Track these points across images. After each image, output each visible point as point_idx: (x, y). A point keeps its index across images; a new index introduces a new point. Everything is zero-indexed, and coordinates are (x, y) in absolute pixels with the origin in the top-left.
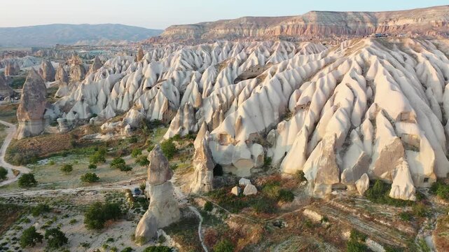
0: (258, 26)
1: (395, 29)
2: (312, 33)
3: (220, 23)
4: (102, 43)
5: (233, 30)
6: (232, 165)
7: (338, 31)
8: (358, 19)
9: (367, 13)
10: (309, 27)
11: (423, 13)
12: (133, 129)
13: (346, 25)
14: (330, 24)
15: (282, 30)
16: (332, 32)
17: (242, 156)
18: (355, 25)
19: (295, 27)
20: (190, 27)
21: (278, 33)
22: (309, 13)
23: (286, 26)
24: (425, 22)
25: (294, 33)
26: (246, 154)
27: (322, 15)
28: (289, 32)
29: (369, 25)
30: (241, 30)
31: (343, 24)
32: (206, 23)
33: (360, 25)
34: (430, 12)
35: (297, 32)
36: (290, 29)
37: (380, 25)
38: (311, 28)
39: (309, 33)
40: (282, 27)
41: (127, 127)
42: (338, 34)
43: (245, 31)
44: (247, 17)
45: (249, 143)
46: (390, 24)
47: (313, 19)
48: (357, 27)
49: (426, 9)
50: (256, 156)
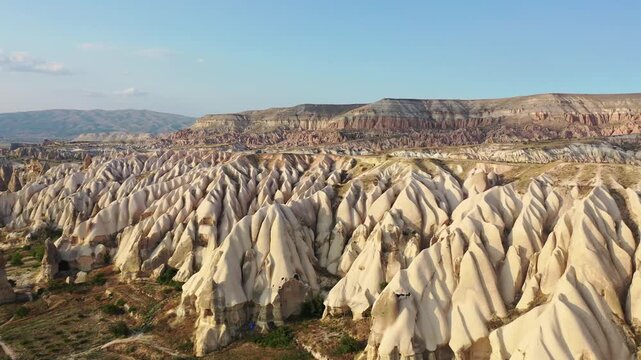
0: (319, 117)
1: (490, 122)
2: (384, 126)
3: (270, 112)
4: (114, 136)
5: (286, 122)
6: (75, 261)
7: (418, 124)
8: (444, 109)
9: (457, 101)
10: (380, 119)
11: (524, 103)
12: (33, 238)
13: (431, 117)
14: (408, 115)
15: (346, 122)
16: (410, 126)
17: (84, 254)
18: (442, 117)
19: (363, 118)
20: (229, 118)
21: (341, 126)
22: (381, 101)
23: (351, 118)
24: (524, 114)
25: (362, 126)
26: (87, 252)
27: (398, 105)
28: (356, 126)
29: (458, 117)
30: (297, 122)
31: (426, 116)
32: (252, 112)
33: (448, 116)
34: (531, 102)
35: (365, 125)
36: (357, 120)
37: (473, 116)
38: (383, 121)
39: (381, 127)
40: (346, 118)
41: (29, 236)
42: (418, 128)
43: (302, 123)
44: (306, 105)
45: (93, 244)
46: (485, 116)
47: (386, 108)
48: (444, 119)
49: (527, 97)
50: (97, 253)
